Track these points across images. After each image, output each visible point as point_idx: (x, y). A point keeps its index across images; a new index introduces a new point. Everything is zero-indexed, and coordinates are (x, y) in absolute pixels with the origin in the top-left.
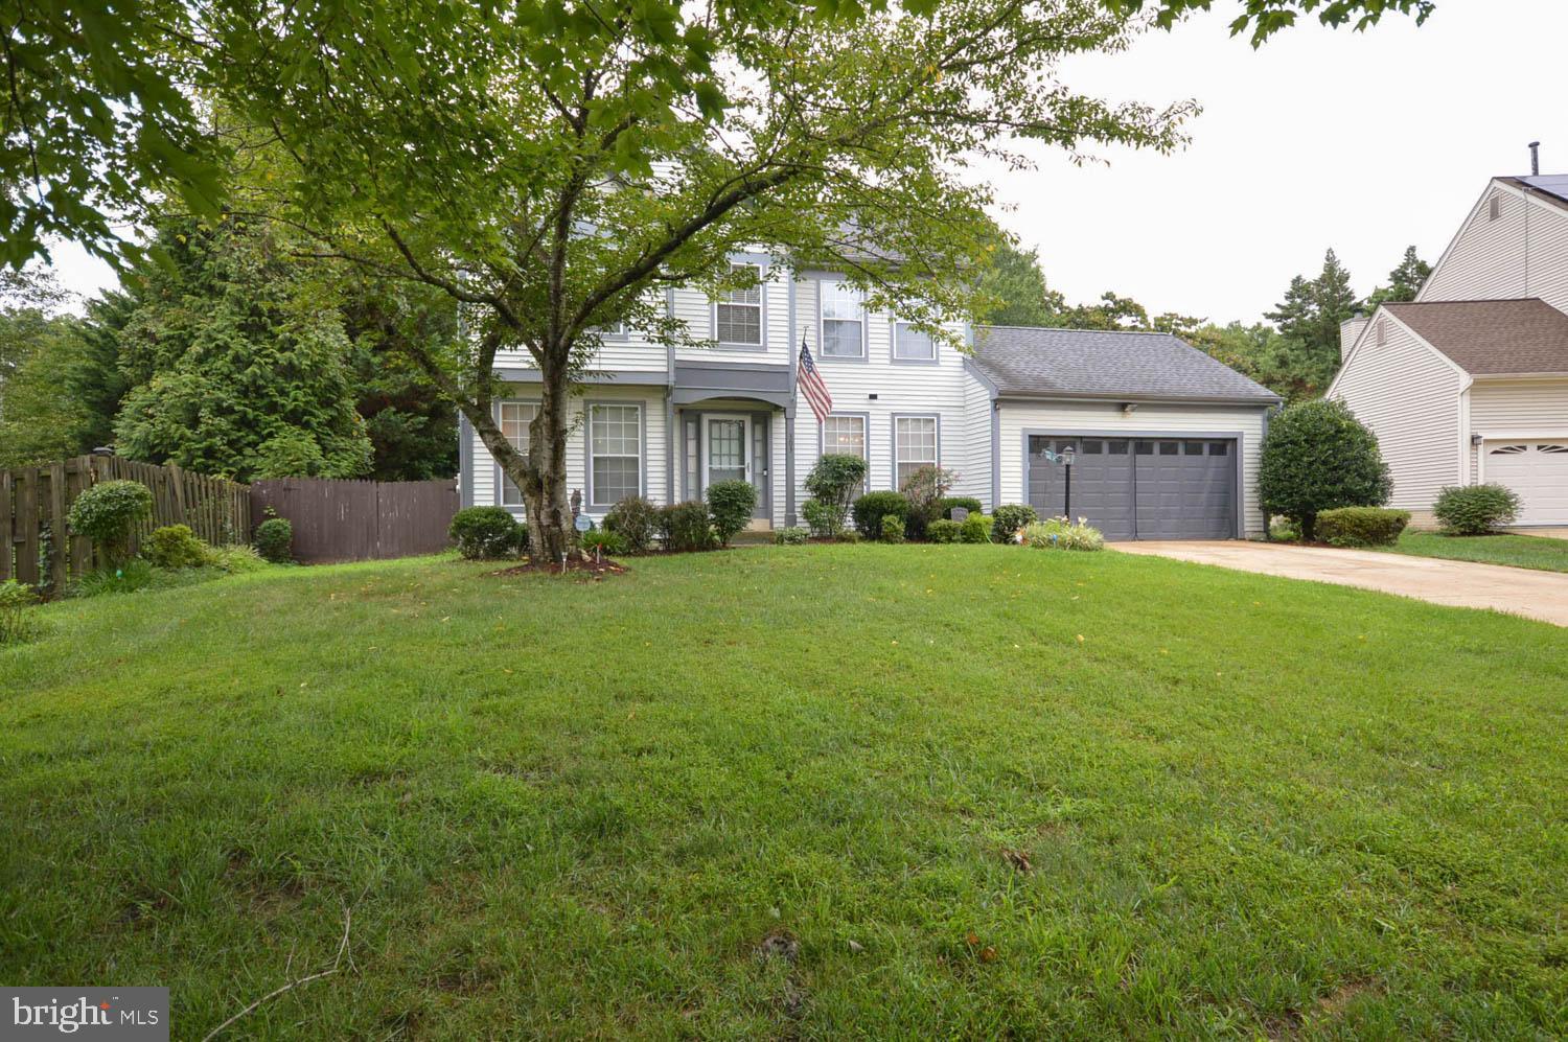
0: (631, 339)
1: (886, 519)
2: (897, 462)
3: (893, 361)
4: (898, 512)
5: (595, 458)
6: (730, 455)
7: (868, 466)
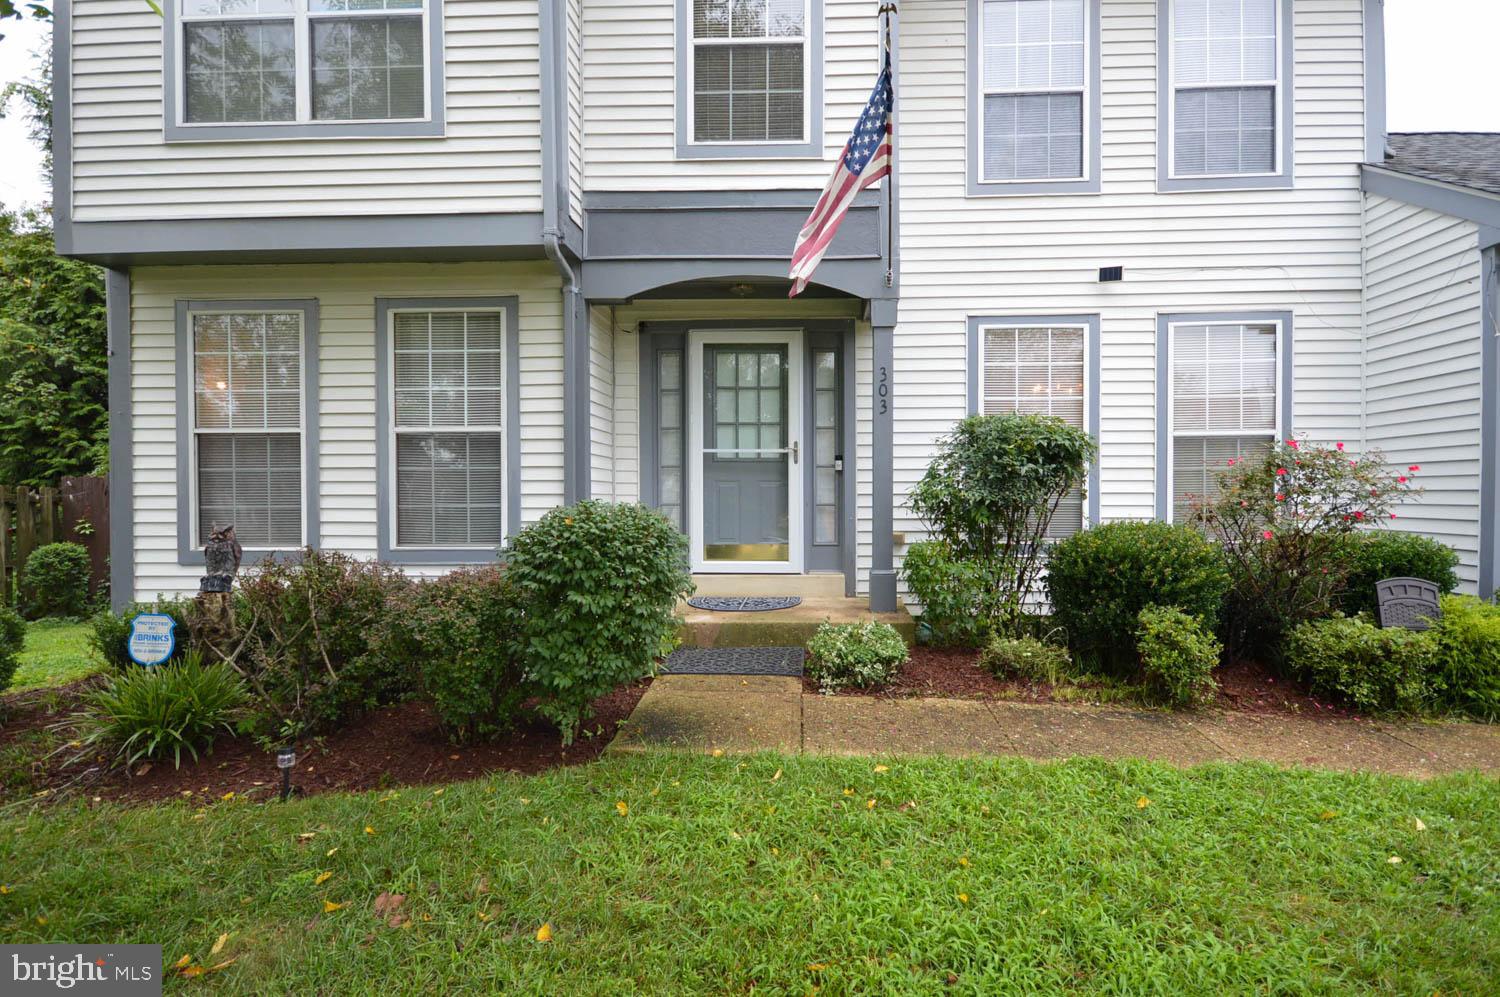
0: (451, 132)
1: (1156, 620)
2: (1171, 434)
3: (1166, 186)
4: (1192, 600)
5: (399, 436)
6: (758, 425)
7: (1094, 449)
